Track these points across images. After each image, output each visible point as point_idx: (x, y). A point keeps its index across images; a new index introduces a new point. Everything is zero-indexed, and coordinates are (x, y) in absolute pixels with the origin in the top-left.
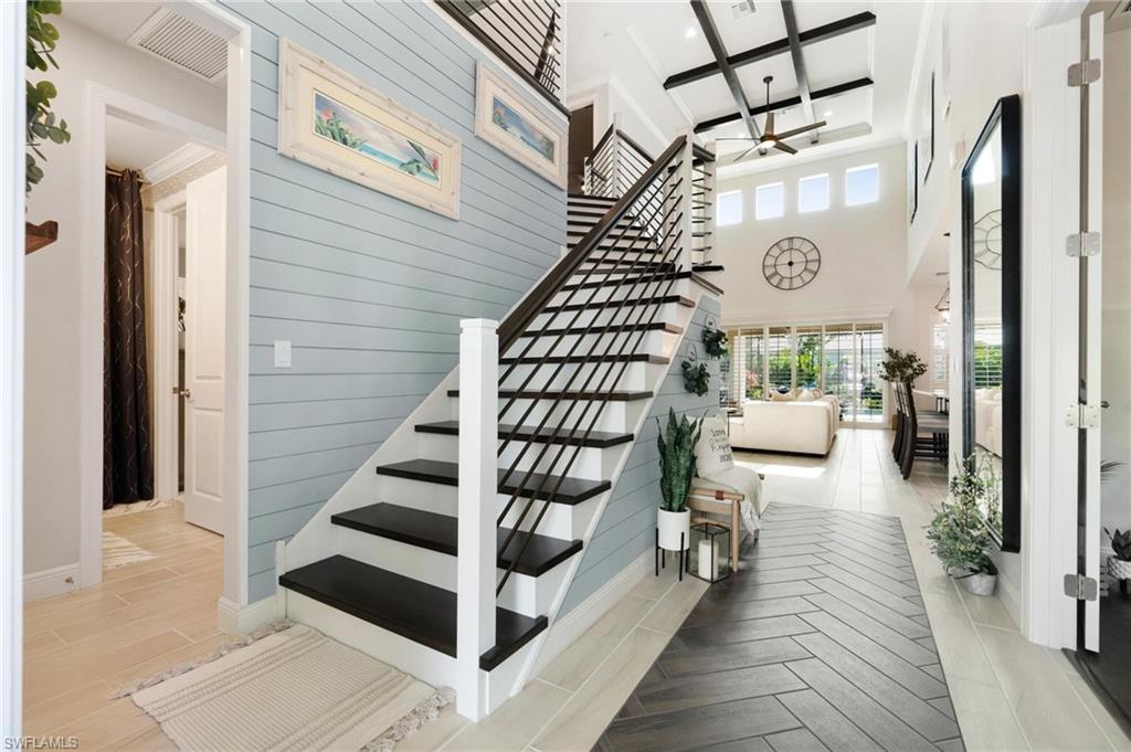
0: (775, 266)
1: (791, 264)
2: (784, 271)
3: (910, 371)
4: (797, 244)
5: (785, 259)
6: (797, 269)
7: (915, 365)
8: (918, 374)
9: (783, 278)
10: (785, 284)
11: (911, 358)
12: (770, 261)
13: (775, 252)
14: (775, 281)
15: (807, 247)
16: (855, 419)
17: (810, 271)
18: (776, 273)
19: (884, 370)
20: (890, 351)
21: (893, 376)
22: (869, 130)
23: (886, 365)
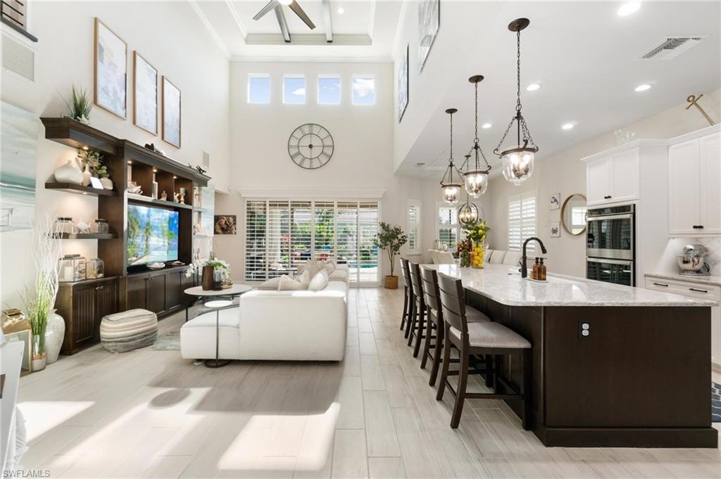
0: (298, 146)
1: (311, 146)
2: (306, 152)
3: (396, 241)
4: (316, 130)
5: (306, 142)
6: (316, 151)
7: (400, 236)
8: (401, 243)
9: (304, 158)
10: (306, 164)
11: (398, 231)
12: (294, 142)
13: (298, 134)
14: (298, 160)
15: (323, 134)
16: (358, 280)
17: (326, 155)
18: (299, 153)
19: (379, 240)
20: (383, 225)
21: (386, 245)
22: (369, 42)
23: (381, 236)
